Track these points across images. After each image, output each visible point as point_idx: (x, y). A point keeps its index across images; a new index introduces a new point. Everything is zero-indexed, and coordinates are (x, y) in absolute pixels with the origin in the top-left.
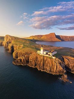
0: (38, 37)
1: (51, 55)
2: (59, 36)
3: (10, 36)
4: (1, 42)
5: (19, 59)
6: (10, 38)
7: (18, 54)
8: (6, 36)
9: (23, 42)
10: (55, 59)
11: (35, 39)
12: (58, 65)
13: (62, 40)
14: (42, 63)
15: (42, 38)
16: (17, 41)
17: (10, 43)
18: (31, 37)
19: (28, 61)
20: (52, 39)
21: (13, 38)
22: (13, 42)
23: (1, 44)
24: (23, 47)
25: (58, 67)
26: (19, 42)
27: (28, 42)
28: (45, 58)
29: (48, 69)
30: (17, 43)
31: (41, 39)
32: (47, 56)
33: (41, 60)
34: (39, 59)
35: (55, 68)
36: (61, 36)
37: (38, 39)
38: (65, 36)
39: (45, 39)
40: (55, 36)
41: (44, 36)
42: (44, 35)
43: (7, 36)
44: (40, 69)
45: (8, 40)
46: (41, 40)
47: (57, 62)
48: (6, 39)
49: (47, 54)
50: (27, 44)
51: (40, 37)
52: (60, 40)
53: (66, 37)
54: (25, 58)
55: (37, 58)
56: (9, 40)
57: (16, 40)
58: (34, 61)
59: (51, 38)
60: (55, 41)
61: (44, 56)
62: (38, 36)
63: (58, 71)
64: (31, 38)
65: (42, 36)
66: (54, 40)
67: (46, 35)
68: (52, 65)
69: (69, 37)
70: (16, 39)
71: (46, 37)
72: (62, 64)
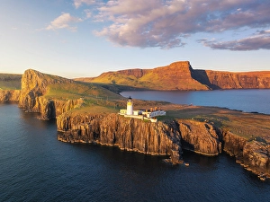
0: (130, 76)
1: (148, 116)
2: (204, 72)
3: (38, 74)
4: (6, 92)
5: (76, 130)
6: (40, 81)
7: (72, 119)
8: (26, 72)
9: (81, 91)
10: (156, 124)
11: (120, 81)
12: (162, 134)
13: (214, 87)
14: (129, 133)
15: (142, 79)
16: (60, 89)
17: (40, 94)
18: (103, 75)
19: (96, 135)
20: (176, 82)
21: (49, 80)
22: (48, 92)
23: (7, 97)
24: (83, 104)
25: (162, 138)
26: (67, 91)
27: (95, 93)
28: (136, 123)
29: (142, 144)
30: (61, 94)
31: (141, 83)
32: (141, 117)
33: (127, 127)
34: (122, 125)
35: (156, 140)
36: (212, 72)
37: (130, 84)
38: (222, 73)
39: (154, 82)
40: (189, 73)
41: (150, 74)
42: (150, 71)
43: (30, 74)
44: (124, 146)
45: (33, 86)
46: (140, 86)
47: (160, 129)
48: (28, 84)
49: (140, 114)
50: (94, 96)
51: (138, 77)
52: (205, 87)
53: (226, 76)
54: (91, 127)
55: (118, 124)
56: (37, 85)
57: (56, 86)
58: (112, 130)
59: (175, 79)
60: (189, 88)
61: (133, 119)
62: (130, 72)
63: (163, 148)
64: (106, 81)
65: (143, 72)
66: (184, 87)
67: (158, 71)
68: (150, 135)
69: (238, 75)
70: (58, 82)
71: (157, 76)
72: (172, 134)
